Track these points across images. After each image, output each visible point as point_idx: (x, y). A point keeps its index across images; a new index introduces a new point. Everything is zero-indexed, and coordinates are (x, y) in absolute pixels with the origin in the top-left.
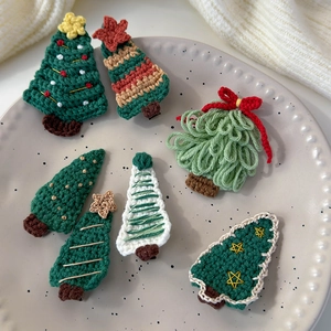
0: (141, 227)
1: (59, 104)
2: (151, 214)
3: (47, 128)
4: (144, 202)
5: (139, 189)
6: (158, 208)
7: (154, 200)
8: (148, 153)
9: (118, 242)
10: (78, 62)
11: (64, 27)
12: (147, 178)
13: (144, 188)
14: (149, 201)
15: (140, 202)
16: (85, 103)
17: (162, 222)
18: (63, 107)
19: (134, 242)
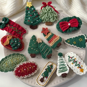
0: (62, 69)
1: (32, 22)
2: (64, 66)
3: (31, 28)
4: (62, 64)
5: (60, 61)
6: (65, 65)
7: (64, 63)
8: (62, 53)
9: (57, 73)
10: (33, 12)
11: (27, 5)
12: (62, 58)
13: (61, 61)
14: (63, 63)
15: (61, 64)
16: (37, 20)
17: (67, 68)
18: (33, 23)
19: (61, 73)
